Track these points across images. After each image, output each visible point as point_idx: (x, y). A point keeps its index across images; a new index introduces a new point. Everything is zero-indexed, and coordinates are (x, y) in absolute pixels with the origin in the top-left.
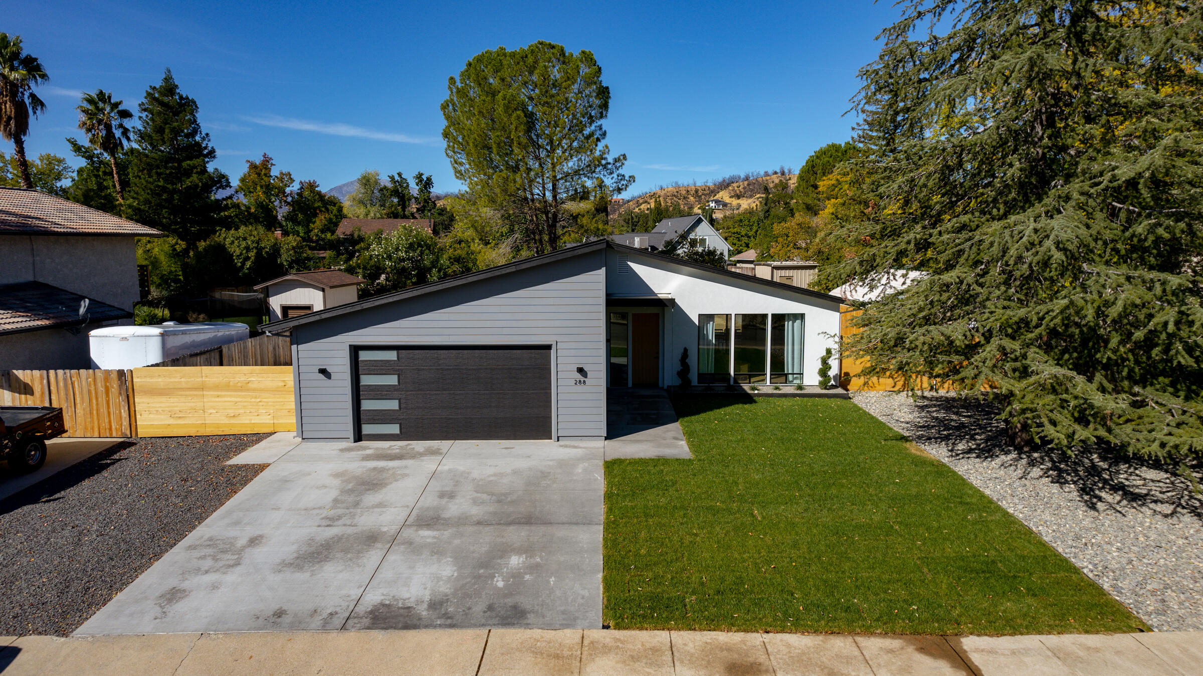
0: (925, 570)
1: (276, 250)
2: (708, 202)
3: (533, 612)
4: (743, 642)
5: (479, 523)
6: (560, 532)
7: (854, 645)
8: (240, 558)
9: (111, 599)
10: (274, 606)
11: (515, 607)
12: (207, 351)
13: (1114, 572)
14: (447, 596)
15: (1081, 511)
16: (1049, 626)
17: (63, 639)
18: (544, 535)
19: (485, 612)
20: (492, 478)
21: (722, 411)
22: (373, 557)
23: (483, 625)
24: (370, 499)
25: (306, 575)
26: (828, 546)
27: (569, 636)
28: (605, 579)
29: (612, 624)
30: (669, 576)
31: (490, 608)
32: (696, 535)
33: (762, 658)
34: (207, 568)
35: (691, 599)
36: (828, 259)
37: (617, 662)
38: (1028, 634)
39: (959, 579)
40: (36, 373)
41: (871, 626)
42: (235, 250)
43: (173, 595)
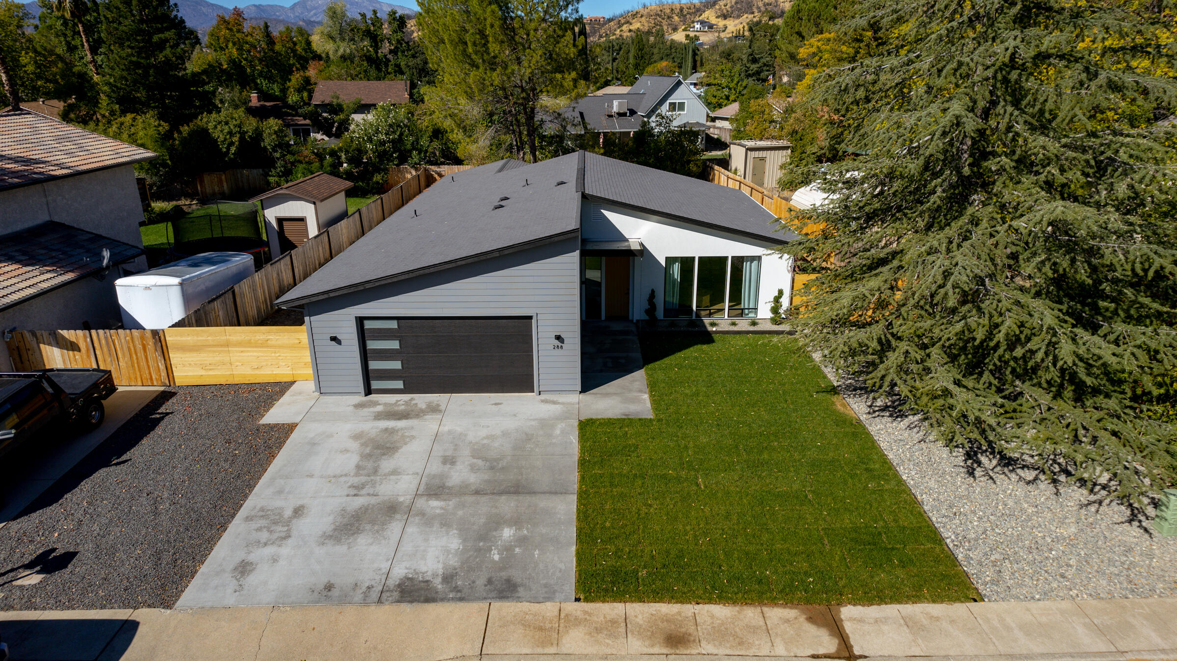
0: (826, 542)
1: (258, 135)
2: (693, 22)
3: (522, 585)
4: (679, 613)
5: (477, 492)
6: (543, 502)
7: (761, 615)
8: (289, 530)
9: (196, 572)
10: (324, 580)
11: (508, 581)
12: (222, 294)
13: (969, 542)
14: (455, 569)
15: (961, 478)
16: (907, 596)
17: (169, 611)
18: (530, 506)
19: (486, 585)
20: (485, 441)
21: (681, 354)
22: (395, 528)
23: (485, 598)
24: (387, 464)
25: (345, 547)
26: (754, 517)
27: (549, 609)
28: (578, 554)
29: (582, 597)
30: (627, 550)
31: (490, 581)
32: (650, 506)
33: (692, 629)
34: (264, 540)
35: (643, 573)
36: (801, 140)
37: (585, 634)
38: (891, 603)
39: (850, 550)
40: (80, 333)
41: (775, 598)
42: (218, 134)
43: (244, 569)
